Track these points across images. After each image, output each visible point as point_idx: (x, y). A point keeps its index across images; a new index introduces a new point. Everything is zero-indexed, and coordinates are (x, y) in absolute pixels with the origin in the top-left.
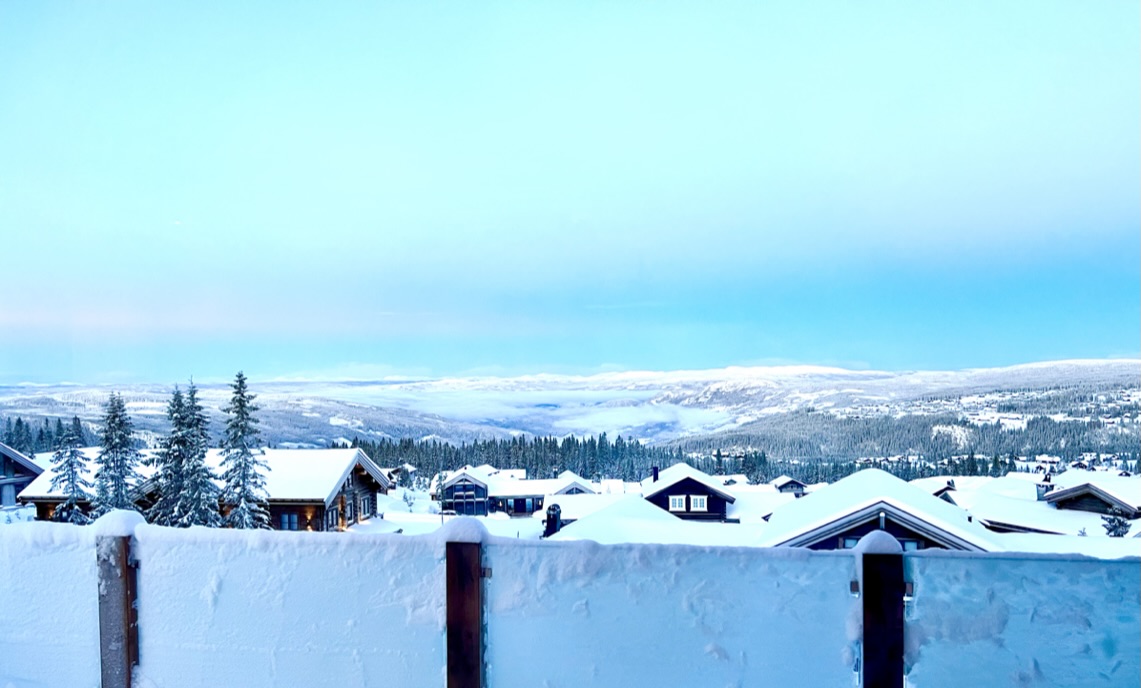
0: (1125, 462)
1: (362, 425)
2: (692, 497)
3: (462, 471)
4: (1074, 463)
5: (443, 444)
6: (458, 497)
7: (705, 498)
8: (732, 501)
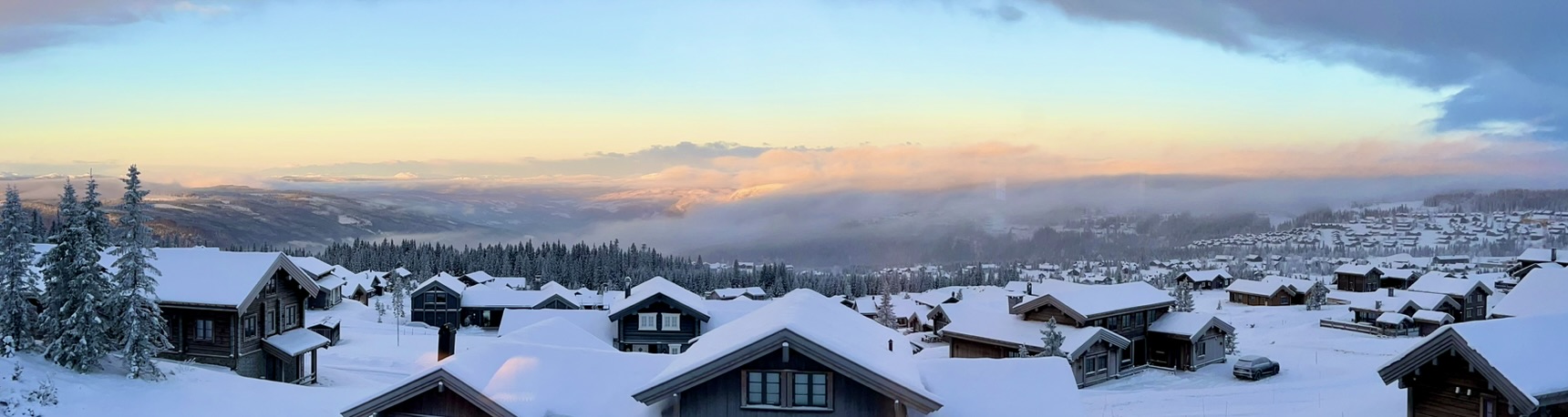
0: (1108, 269)
1: (371, 224)
2: (664, 315)
3: (435, 278)
4: (1070, 270)
5: (446, 247)
6: (428, 307)
7: (678, 315)
8: (706, 319)
